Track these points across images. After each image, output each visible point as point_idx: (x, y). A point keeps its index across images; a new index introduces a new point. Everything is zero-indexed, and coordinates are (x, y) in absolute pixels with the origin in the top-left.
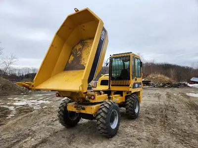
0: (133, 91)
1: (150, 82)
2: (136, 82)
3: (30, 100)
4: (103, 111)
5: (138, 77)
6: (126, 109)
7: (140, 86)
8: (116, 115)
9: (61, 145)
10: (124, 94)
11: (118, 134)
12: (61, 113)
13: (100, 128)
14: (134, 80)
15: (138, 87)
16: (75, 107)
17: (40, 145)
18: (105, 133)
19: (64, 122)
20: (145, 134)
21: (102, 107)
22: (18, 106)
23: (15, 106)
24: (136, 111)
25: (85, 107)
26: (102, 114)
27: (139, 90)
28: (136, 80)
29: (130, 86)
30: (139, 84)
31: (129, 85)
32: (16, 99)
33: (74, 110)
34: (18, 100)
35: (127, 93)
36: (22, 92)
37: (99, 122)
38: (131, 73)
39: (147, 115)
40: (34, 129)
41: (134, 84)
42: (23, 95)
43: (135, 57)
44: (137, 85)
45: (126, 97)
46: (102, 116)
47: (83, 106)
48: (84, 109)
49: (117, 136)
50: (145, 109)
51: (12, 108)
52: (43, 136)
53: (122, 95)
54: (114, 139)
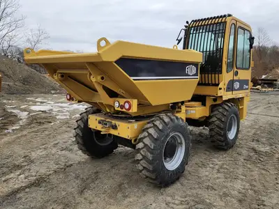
0: (227, 96)
1: (276, 80)
2: (235, 78)
3: (58, 103)
4: (150, 135)
5: (243, 69)
6: (211, 130)
7: (245, 87)
8: (181, 143)
9: (64, 193)
10: (209, 102)
11: (182, 180)
12: (79, 131)
13: (141, 168)
14: (231, 73)
15: (241, 88)
16: (99, 123)
17: (27, 190)
18: (151, 179)
19: (83, 148)
20: (238, 185)
21: (149, 125)
22: (35, 111)
23: (30, 111)
24: (231, 135)
25: (117, 123)
26: (147, 141)
27: (240, 96)
28: (236, 74)
29: (220, 86)
30: (243, 83)
31: (218, 85)
32: (39, 100)
33: (99, 127)
34: (41, 102)
35: (215, 100)
36: (54, 90)
37: (139, 157)
38: (224, 60)
39: (254, 145)
40: (34, 155)
41: (232, 83)
42: (54, 94)
43: (238, 24)
44: (237, 85)
45: (213, 108)
46: (146, 145)
47: (113, 122)
48: (115, 127)
49: (177, 185)
50: (253, 131)
51: (24, 115)
52: (43, 171)
53: (204, 104)
54: (170, 190)
